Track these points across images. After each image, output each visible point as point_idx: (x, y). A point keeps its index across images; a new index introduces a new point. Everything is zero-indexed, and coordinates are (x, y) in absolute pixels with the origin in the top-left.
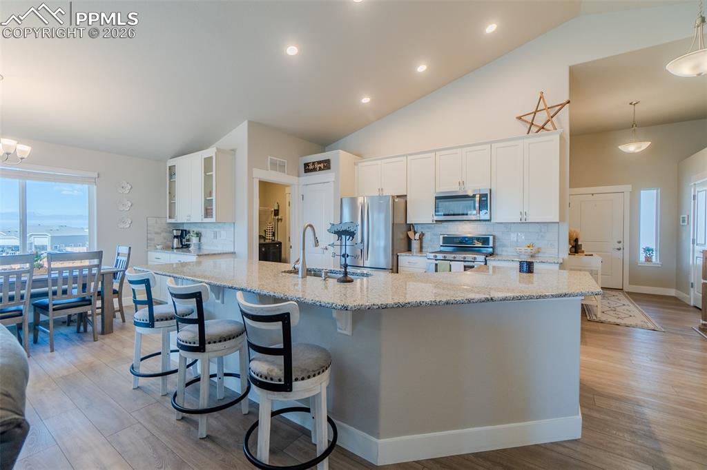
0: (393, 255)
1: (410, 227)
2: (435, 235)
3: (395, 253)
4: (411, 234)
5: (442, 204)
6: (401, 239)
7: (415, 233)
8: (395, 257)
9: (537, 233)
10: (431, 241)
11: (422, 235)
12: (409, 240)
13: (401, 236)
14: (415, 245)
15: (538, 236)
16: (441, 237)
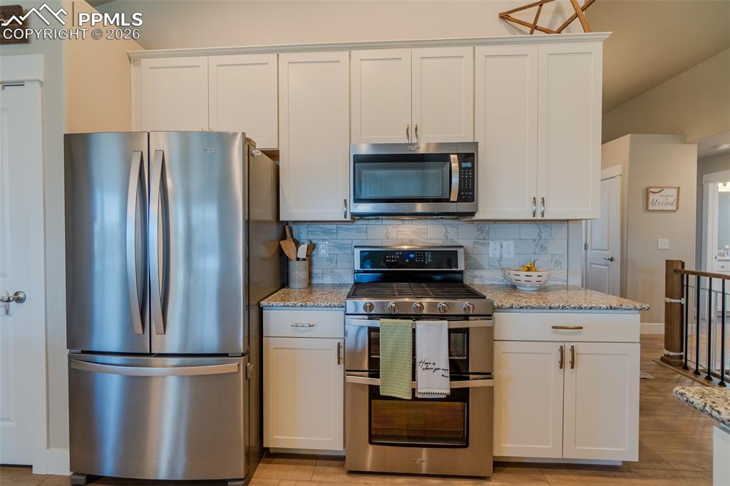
0: (248, 307)
1: (285, 229)
2: (340, 247)
3: (253, 302)
4: (288, 247)
5: (369, 172)
6: (264, 259)
7: (297, 244)
8: (254, 313)
9: (534, 240)
10: (330, 260)
11: (312, 247)
12: (283, 261)
13: (264, 251)
14: (298, 273)
15: (536, 245)
16: (357, 251)
